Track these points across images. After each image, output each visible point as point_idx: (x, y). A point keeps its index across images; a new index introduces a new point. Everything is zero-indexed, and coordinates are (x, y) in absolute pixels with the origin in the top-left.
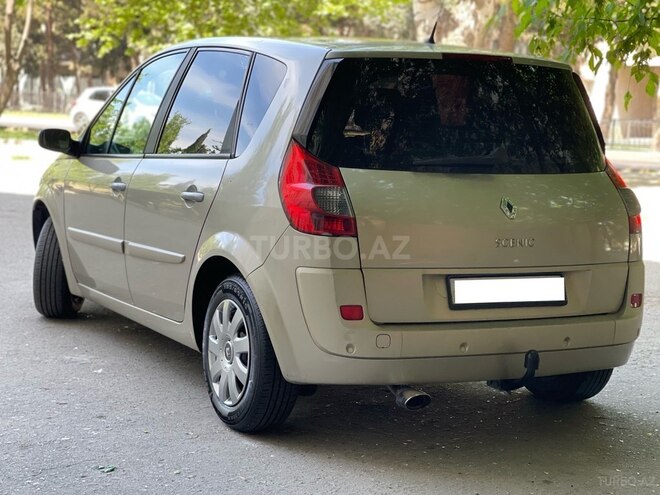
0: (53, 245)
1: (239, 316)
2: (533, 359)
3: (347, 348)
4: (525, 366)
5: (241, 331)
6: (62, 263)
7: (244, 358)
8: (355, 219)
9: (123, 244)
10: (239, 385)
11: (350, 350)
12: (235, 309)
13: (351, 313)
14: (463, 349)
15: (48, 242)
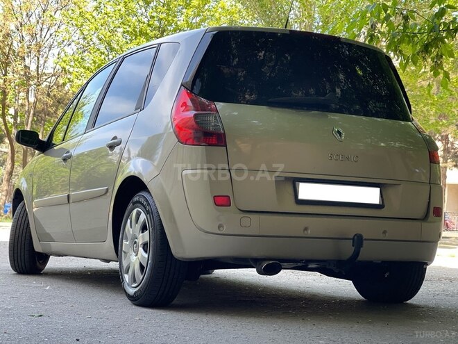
0: (24, 218)
1: (143, 217)
2: (358, 240)
3: (219, 227)
4: (353, 246)
5: (144, 228)
6: (30, 230)
7: (145, 246)
8: (224, 134)
9: (68, 196)
10: (142, 267)
11: (221, 229)
12: (141, 213)
13: (221, 201)
14: (306, 232)
15: (21, 216)
